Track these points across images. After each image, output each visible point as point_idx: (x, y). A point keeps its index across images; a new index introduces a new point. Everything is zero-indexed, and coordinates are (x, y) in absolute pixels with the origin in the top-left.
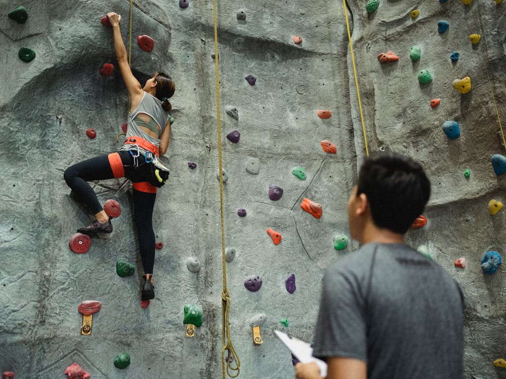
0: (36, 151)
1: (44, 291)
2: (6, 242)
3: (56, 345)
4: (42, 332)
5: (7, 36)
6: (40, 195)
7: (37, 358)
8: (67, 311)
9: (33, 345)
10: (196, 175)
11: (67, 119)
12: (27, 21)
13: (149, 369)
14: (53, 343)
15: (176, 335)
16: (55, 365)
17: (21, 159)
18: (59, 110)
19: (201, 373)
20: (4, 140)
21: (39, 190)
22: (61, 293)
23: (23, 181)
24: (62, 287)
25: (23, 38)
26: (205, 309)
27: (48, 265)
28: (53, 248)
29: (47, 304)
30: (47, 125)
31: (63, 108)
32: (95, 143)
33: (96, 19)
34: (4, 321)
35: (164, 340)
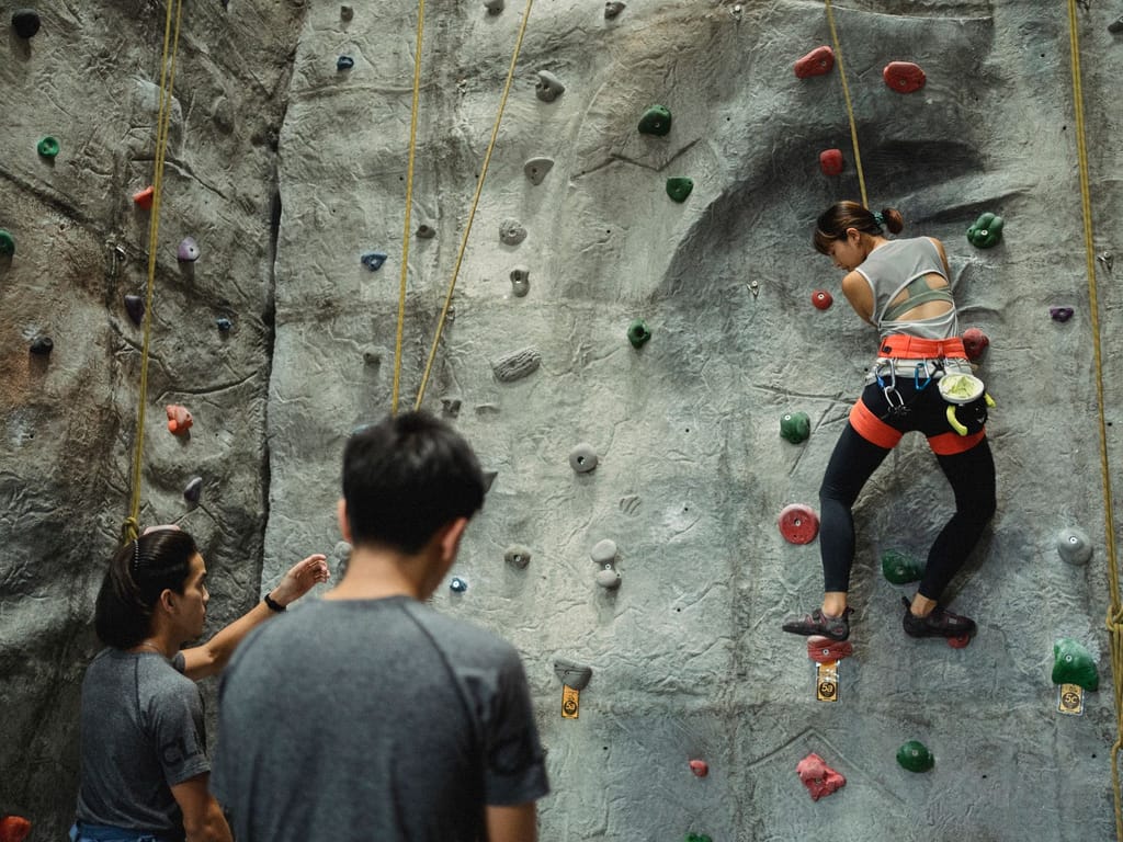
0: (719, 360)
1: (741, 619)
2: (677, 533)
3: (771, 718)
4: (743, 694)
5: (645, 166)
6: (726, 441)
7: (741, 739)
8: (788, 655)
9: (730, 717)
10: (1075, 335)
11: (768, 284)
12: (672, 127)
13: (984, 777)
14: (763, 714)
15: (1040, 706)
16: (776, 755)
17: (694, 380)
18: (751, 271)
19: (1109, 797)
20: (662, 353)
21: (725, 432)
22: (773, 621)
23: (701, 419)
24: (773, 609)
25: (672, 160)
26: (1106, 650)
27: (747, 570)
28: (756, 536)
29: (748, 641)
30: (733, 307)
31: (760, 264)
32: (830, 317)
33: (787, 73)
34: (678, 672)
35: (1011, 717)
